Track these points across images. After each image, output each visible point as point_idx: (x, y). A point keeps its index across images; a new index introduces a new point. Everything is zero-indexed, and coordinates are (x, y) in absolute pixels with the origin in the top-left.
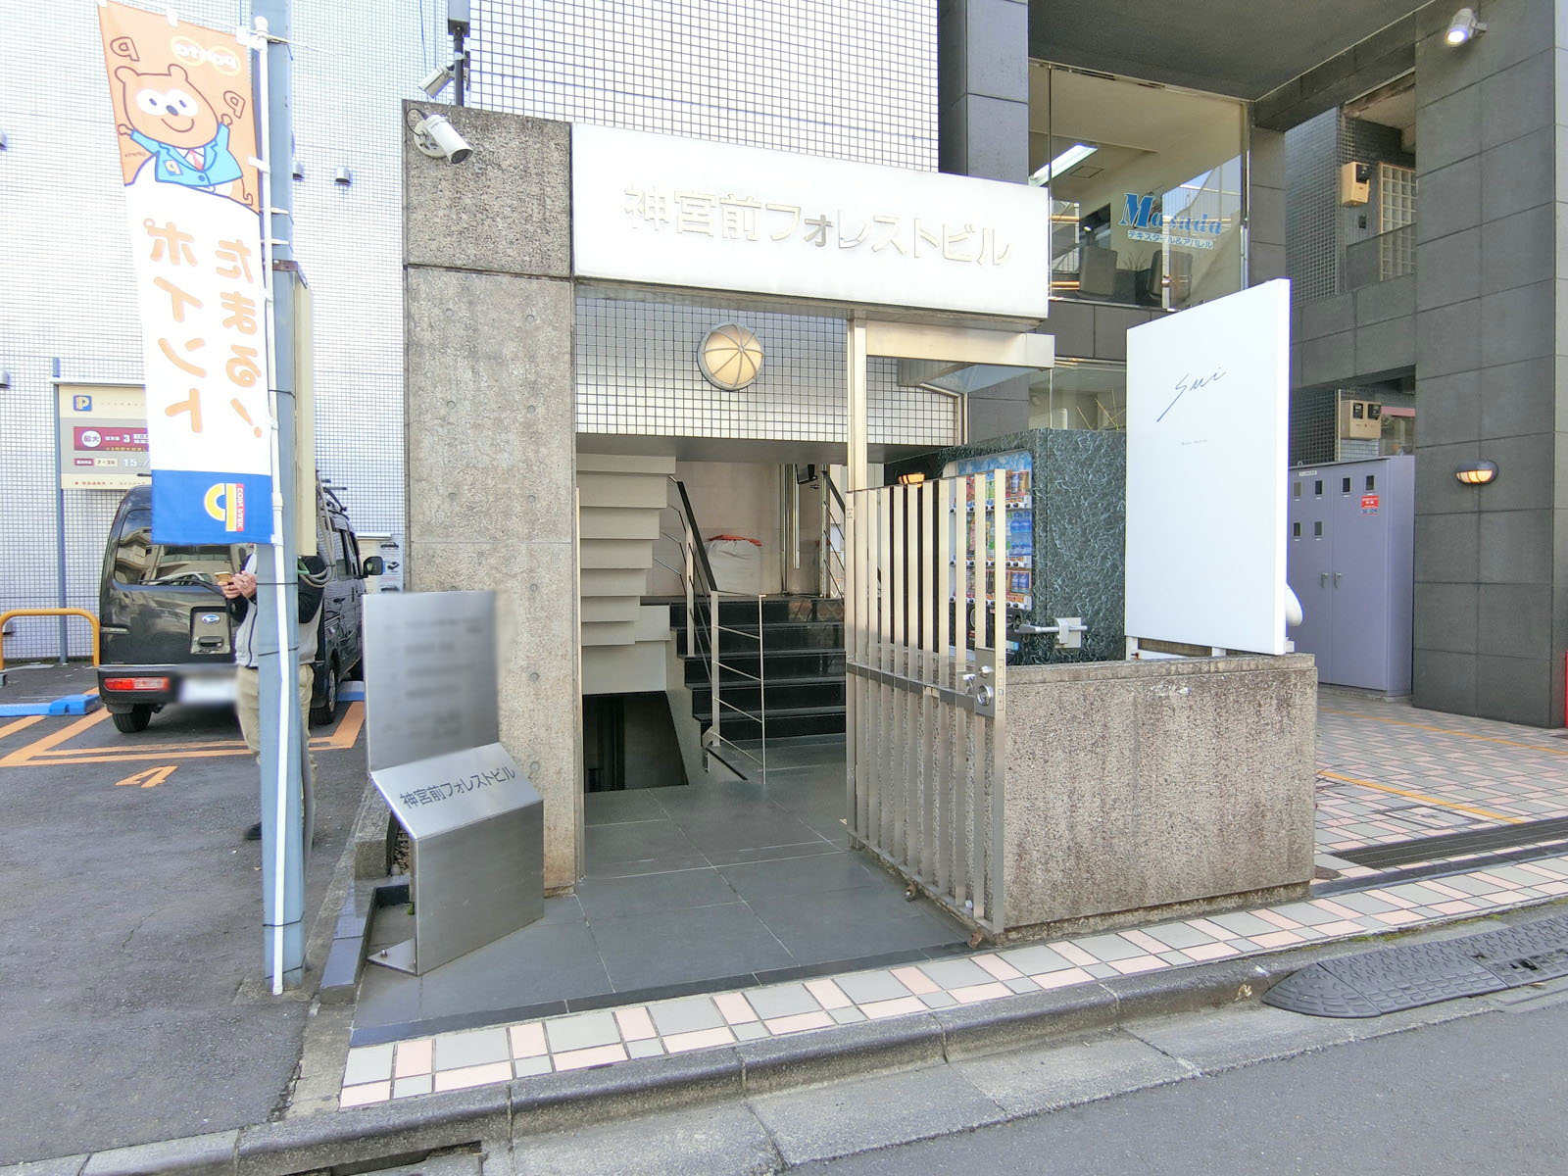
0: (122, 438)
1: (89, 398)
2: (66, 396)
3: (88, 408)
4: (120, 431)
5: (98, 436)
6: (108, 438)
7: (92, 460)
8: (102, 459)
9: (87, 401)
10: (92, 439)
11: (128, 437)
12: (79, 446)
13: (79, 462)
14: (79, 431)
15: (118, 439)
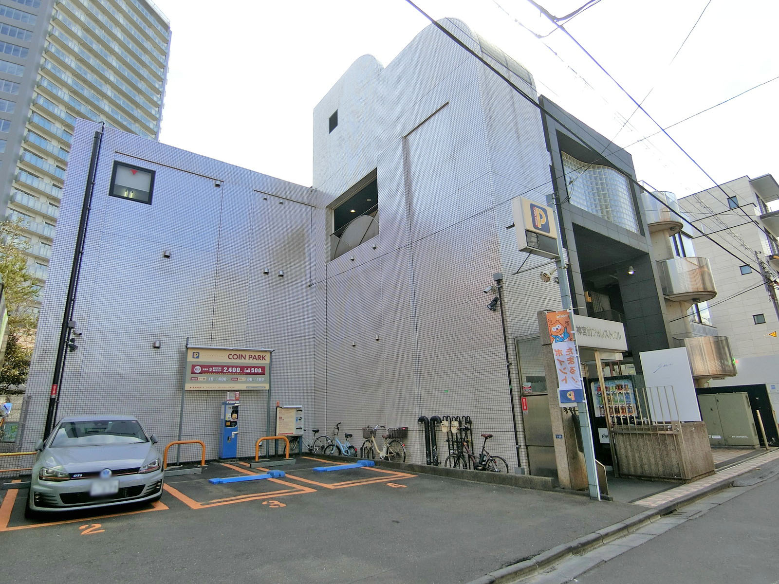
0: (209, 369)
1: (199, 353)
2: (190, 353)
3: (198, 357)
4: (208, 367)
5: (200, 368)
6: (204, 369)
7: (197, 378)
8: (201, 378)
9: (198, 354)
10: (198, 369)
11: (211, 368)
12: (193, 373)
13: (192, 379)
14: (193, 366)
15: (207, 369)
